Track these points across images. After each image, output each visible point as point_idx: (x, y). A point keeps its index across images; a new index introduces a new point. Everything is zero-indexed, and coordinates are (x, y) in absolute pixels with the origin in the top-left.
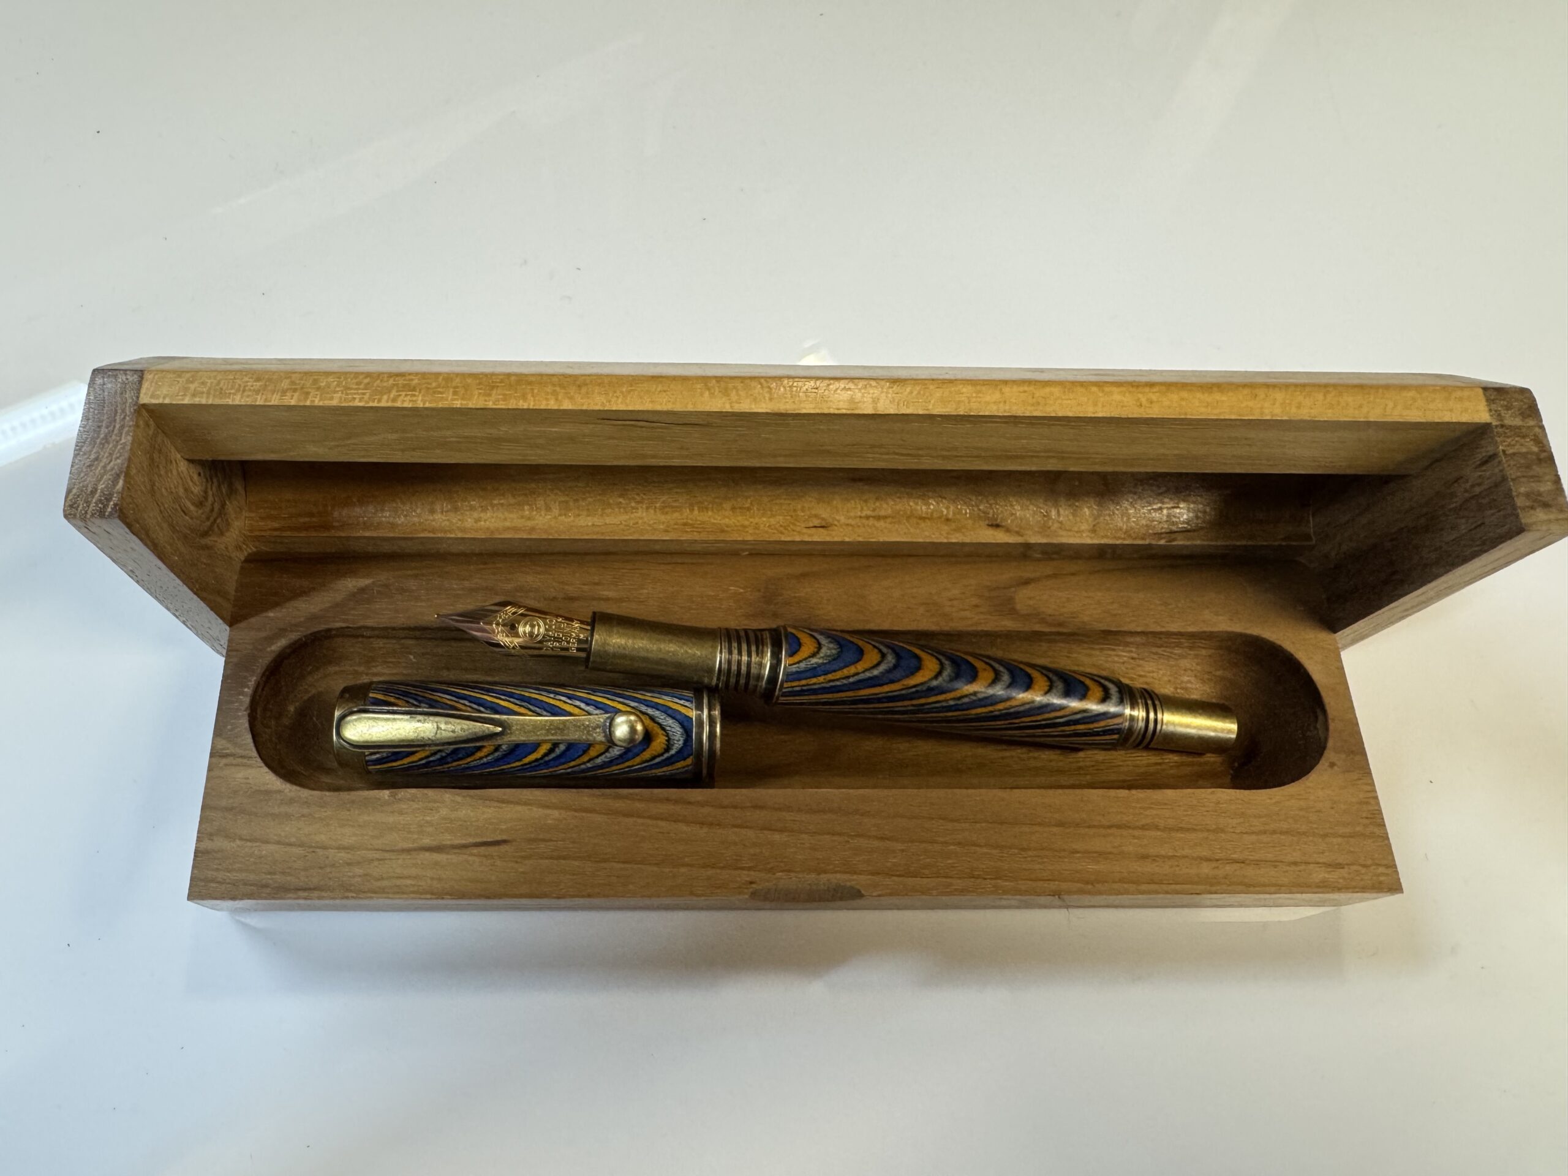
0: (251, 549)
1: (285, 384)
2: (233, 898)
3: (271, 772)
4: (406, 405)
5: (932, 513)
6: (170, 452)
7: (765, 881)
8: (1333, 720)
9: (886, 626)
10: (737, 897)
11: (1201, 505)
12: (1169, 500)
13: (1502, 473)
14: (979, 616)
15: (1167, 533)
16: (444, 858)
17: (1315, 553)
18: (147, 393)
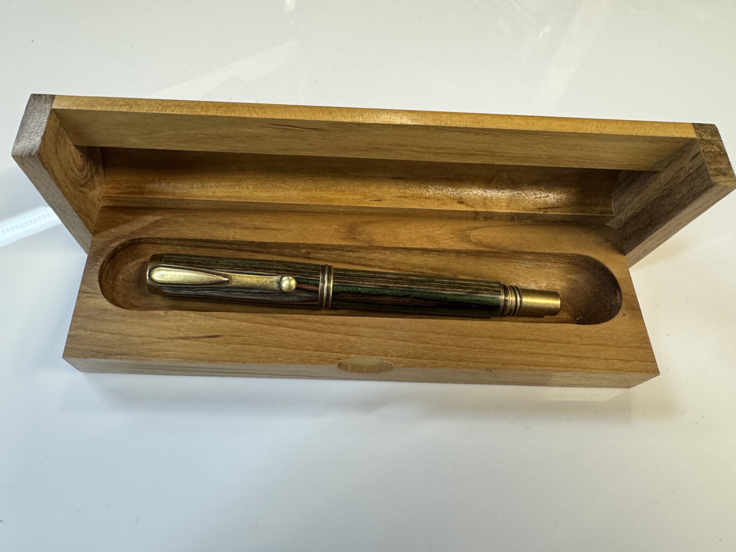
0: (105, 203)
1: (122, 103)
2: (85, 358)
3: (107, 301)
4: (178, 113)
5: (431, 196)
6: (66, 138)
7: (346, 358)
8: (624, 294)
9: (407, 246)
10: (331, 366)
11: (560, 196)
12: (544, 193)
13: (703, 160)
14: (453, 243)
15: (543, 208)
16: (188, 342)
17: (615, 220)
18: (56, 104)
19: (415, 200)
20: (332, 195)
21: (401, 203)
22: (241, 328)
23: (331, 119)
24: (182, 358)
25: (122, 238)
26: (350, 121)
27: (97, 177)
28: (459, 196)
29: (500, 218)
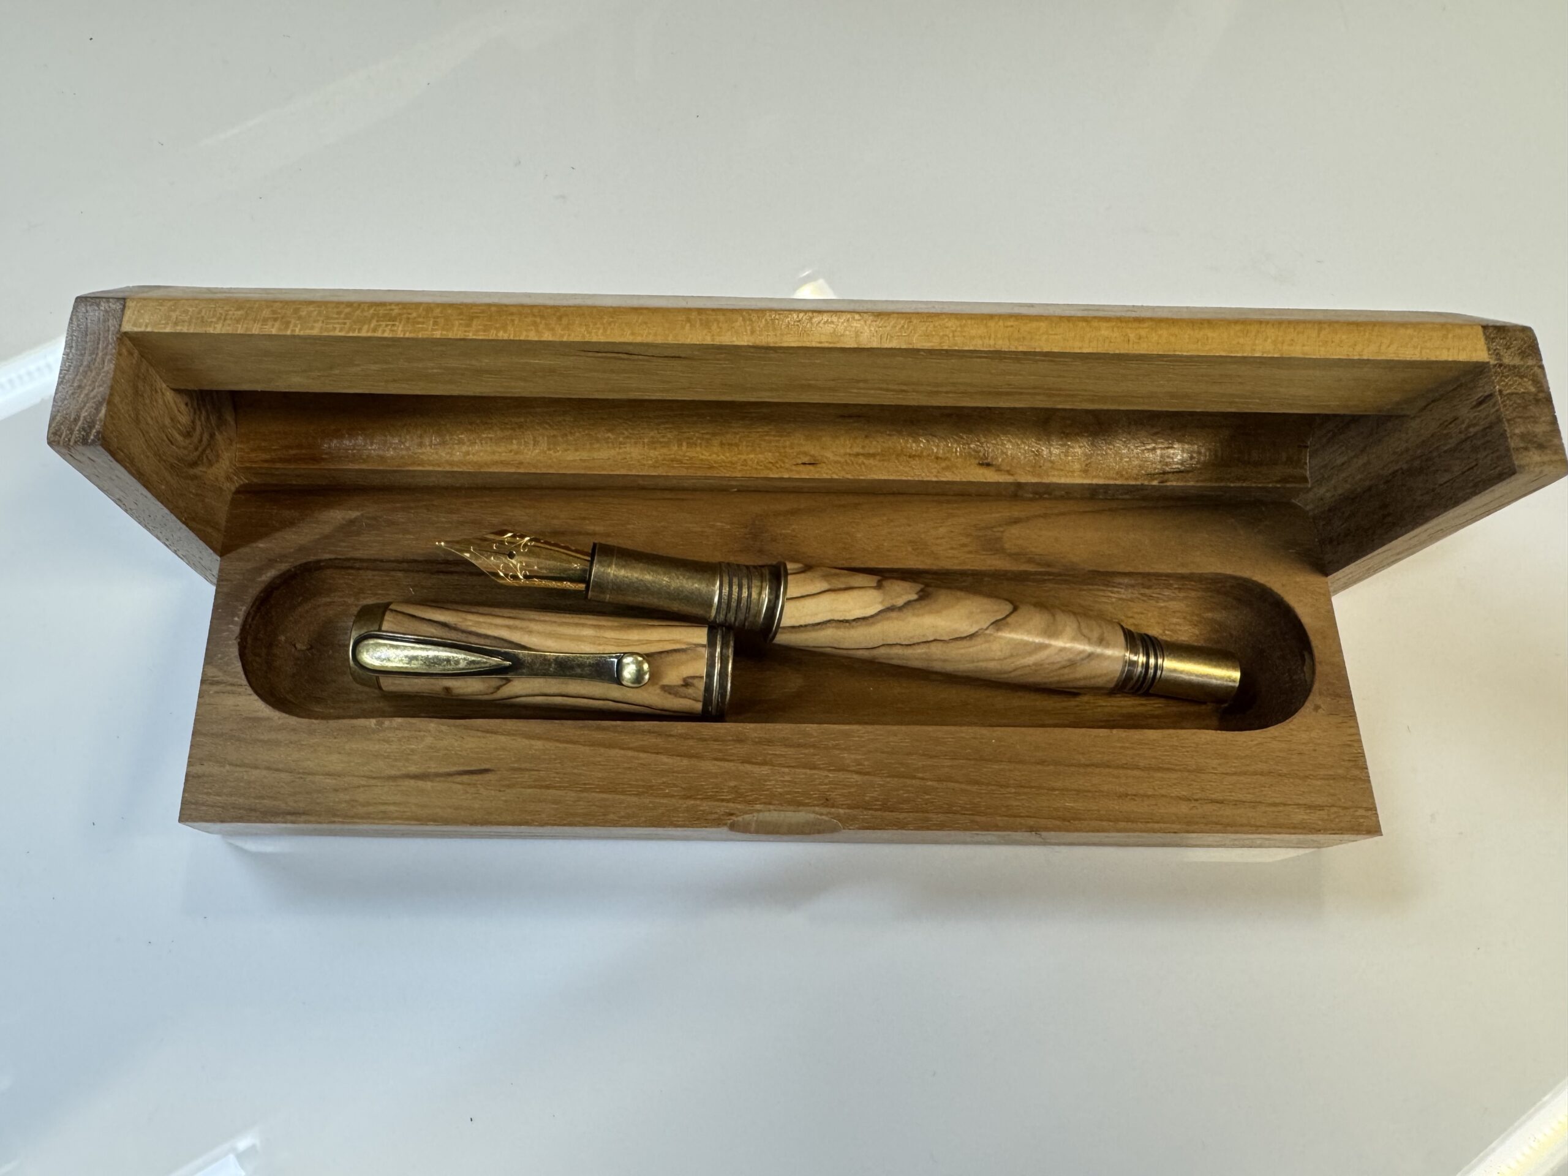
0: (242, 480)
1: (266, 313)
2: (222, 821)
3: (260, 700)
4: (386, 335)
5: (922, 452)
6: (155, 381)
7: (746, 813)
8: (1320, 664)
9: (872, 564)
11: (1196, 447)
12: (1163, 441)
13: (1498, 413)
14: (967, 556)
15: (1161, 474)
16: (428, 785)
17: (1311, 495)
18: (128, 321)
19: (889, 460)
20: (711, 454)
21: (858, 468)
22: (533, 752)
23: (708, 340)
24: (418, 820)
25: (281, 562)
26: (751, 344)
27: (221, 434)
28: (983, 451)
29: (1067, 496)
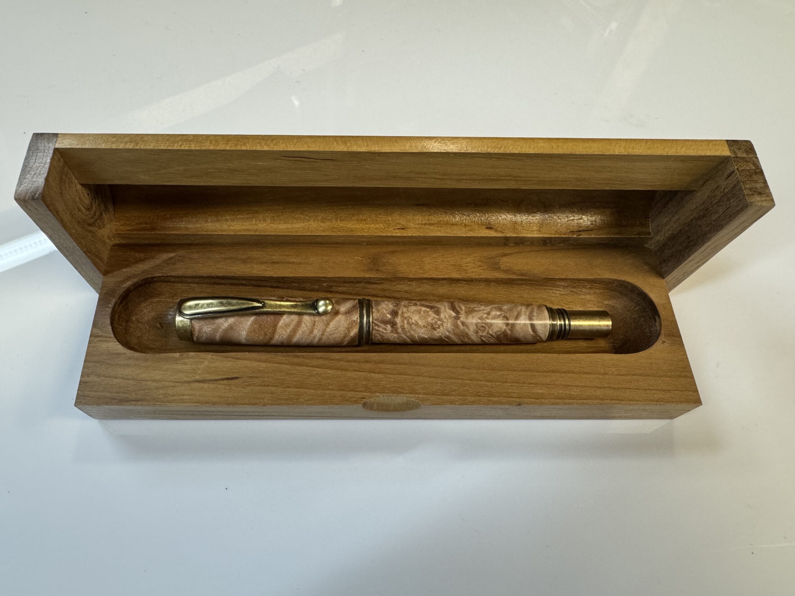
0: (117, 241)
1: (127, 139)
2: (98, 405)
3: (120, 344)
4: (186, 148)
5: (458, 222)
6: (72, 177)
7: (371, 397)
8: (664, 320)
9: (434, 276)
10: (355, 406)
11: (594, 218)
12: (578, 216)
13: (738, 179)
14: (481, 271)
15: (577, 231)
16: (206, 385)
17: (653, 241)
18: (59, 144)
19: (441, 226)
20: (352, 225)
21: (426, 230)
22: (261, 368)
23: (345, 149)
24: (200, 403)
25: (134, 278)
26: (366, 151)
27: (106, 215)
28: (488, 221)
29: (532, 243)
